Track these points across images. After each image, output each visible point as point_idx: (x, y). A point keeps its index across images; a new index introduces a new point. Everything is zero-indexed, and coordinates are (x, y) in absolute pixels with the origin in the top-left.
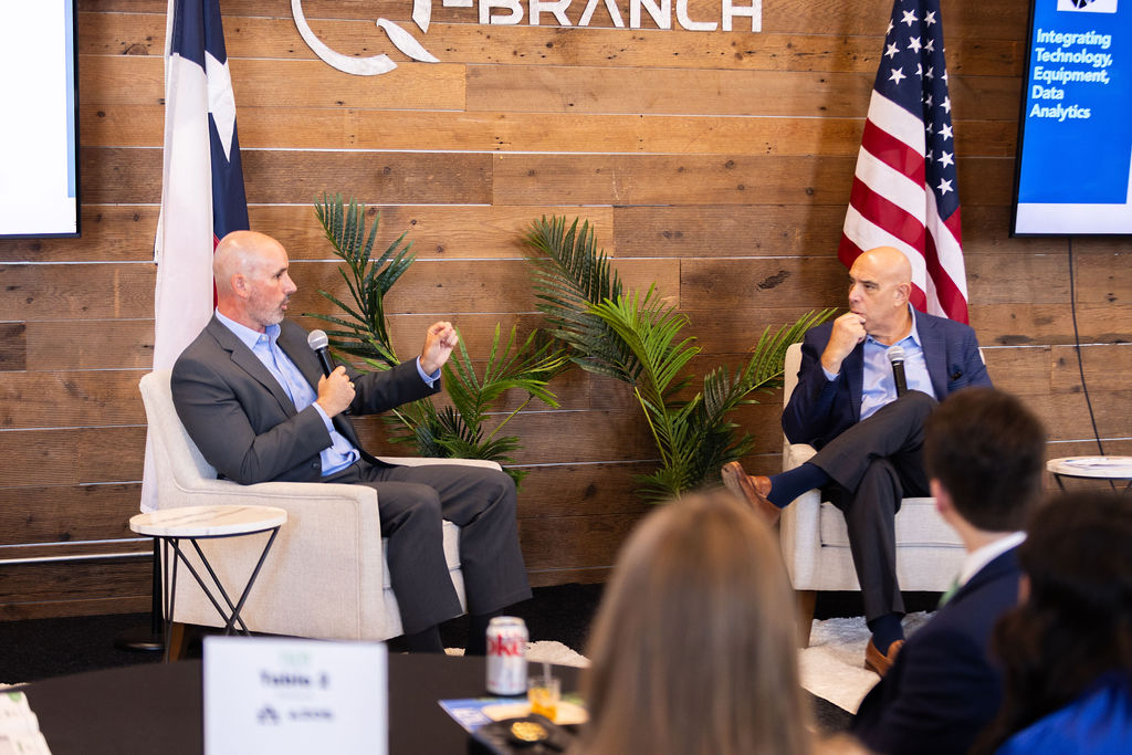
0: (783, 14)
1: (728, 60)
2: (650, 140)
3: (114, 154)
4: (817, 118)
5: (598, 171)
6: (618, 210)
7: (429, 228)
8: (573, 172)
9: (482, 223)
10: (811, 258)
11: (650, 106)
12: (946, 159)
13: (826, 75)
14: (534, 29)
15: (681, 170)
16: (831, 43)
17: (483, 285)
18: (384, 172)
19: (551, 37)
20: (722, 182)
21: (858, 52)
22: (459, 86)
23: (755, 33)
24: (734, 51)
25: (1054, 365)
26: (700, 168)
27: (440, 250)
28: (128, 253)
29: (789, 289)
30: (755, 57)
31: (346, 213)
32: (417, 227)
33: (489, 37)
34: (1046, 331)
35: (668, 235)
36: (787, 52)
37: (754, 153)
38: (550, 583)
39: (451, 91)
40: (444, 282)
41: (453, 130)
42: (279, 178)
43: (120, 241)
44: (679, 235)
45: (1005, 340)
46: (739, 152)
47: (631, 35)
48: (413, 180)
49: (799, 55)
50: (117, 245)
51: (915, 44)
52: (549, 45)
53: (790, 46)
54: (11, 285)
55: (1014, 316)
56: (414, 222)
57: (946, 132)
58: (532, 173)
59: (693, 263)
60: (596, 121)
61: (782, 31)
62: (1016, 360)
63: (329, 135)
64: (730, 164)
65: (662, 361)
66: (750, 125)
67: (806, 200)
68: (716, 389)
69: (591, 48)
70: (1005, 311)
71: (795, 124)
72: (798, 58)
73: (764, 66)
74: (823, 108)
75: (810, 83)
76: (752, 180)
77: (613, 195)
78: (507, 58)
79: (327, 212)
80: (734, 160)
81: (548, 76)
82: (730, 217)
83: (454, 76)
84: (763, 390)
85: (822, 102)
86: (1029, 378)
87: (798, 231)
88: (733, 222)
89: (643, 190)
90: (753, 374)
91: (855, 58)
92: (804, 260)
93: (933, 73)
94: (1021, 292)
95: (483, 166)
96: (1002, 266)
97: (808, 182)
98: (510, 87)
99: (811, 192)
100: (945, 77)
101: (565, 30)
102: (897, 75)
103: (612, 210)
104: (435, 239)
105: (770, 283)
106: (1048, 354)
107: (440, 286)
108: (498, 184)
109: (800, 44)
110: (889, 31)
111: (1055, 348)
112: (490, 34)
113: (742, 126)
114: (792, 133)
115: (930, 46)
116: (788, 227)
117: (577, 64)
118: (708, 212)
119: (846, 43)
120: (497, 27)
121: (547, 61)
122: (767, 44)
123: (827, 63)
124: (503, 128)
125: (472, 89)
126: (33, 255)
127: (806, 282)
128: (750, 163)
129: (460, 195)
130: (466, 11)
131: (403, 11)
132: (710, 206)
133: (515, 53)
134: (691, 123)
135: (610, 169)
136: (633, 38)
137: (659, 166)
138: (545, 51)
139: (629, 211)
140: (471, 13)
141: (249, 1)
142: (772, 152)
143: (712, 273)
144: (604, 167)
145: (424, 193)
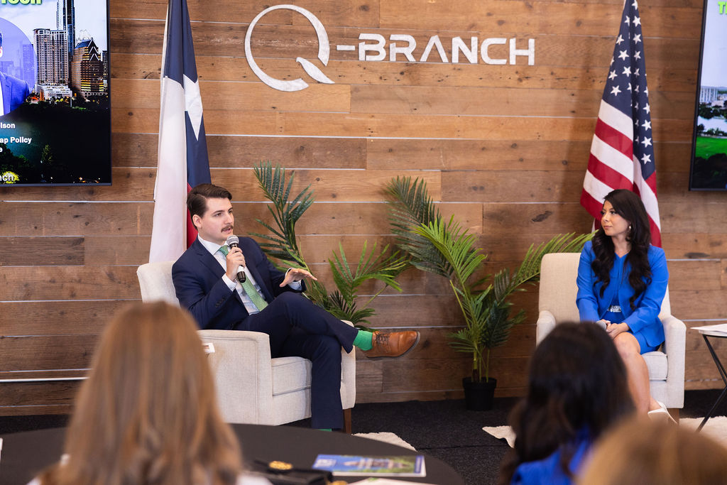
0: (548, 55)
1: (513, 82)
2: (464, 131)
3: (138, 138)
4: (570, 117)
5: (432, 149)
6: (444, 173)
7: (327, 183)
8: (416, 150)
9: (359, 181)
10: (566, 203)
11: (464, 110)
12: (647, 142)
13: (575, 92)
14: (393, 63)
15: (483, 149)
16: (578, 72)
17: (360, 218)
18: (301, 150)
19: (403, 69)
20: (509, 156)
21: (595, 77)
22: (346, 99)
23: (530, 66)
24: (517, 76)
25: (723, 271)
26: (495, 148)
27: (334, 196)
28: (145, 196)
29: (552, 222)
30: (530, 81)
31: (273, 173)
32: (320, 182)
33: (365, 68)
34: (717, 250)
35: (475, 188)
36: (550, 77)
37: (529, 139)
38: (401, 400)
39: (341, 101)
40: (335, 215)
41: (342, 124)
42: (237, 152)
43: (141, 189)
44: (482, 188)
45: (691, 256)
46: (520, 138)
47: (453, 67)
48: (318, 154)
49: (559, 79)
50: (139, 191)
51: (627, 71)
52: (402, 73)
53: (552, 74)
54: (76, 214)
55: (696, 241)
56: (318, 180)
57: (647, 125)
58: (391, 150)
59: (491, 205)
60: (430, 119)
61: (548, 65)
62: (698, 268)
63: (267, 127)
64: (514, 146)
65: (463, 263)
66: (527, 122)
67: (562, 167)
68: (502, 282)
69: (428, 76)
70: (691, 237)
71: (555, 122)
72: (557, 81)
73: (536, 86)
74: (573, 112)
75: (565, 96)
76: (528, 155)
77: (441, 164)
78: (376, 81)
79: (262, 172)
80: (517, 143)
81: (400, 92)
82: (514, 178)
83: (343, 92)
84: (530, 283)
85: (572, 107)
86: (706, 279)
87: (557, 186)
88: (516, 181)
89: (459, 161)
90: (522, 273)
91: (594, 81)
92: (561, 205)
93: (639, 89)
94: (701, 226)
95: (360, 146)
96: (689, 209)
97: (564, 157)
98: (378, 98)
99: (566, 163)
100: (646, 91)
101: (412, 64)
102: (616, 90)
103: (440, 173)
104: (331, 190)
105: (540, 219)
106: (719, 265)
107: (334, 218)
108: (370, 159)
109: (559, 72)
110: (611, 64)
111: (724, 261)
112: (365, 66)
113: (522, 122)
114: (554, 127)
115: (637, 73)
116: (551, 184)
117: (419, 84)
118: (500, 174)
119: (588, 72)
120: (369, 62)
121: (400, 83)
122: (537, 73)
123: (576, 84)
124: (374, 123)
125: (354, 100)
126: (89, 197)
127: (563, 218)
128: (527, 145)
129: (346, 163)
130: (350, 53)
131: (312, 53)
132: (502, 171)
133: (381, 78)
134: (490, 120)
135: (439, 148)
136: (454, 69)
137: (470, 147)
138: (399, 76)
139: (451, 174)
140: (355, 55)
141: (220, 47)
142: (541, 138)
143: (503, 212)
144: (436, 147)
145: (325, 162)
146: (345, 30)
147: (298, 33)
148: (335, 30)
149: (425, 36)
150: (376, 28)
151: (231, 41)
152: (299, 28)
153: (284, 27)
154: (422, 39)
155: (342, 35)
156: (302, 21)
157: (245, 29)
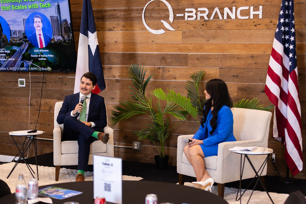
0: (269, 13)
1: (252, 27)
2: (229, 50)
3: (106, 54)
5: (215, 58)
6: (221, 69)
7: (172, 73)
8: (208, 59)
9: (185, 72)
11: (230, 40)
14: (199, 21)
15: (238, 58)
18: (163, 58)
19: (203, 23)
20: (250, 61)
22: (180, 37)
23: (260, 19)
24: (254, 24)
26: (243, 58)
27: (175, 78)
28: (109, 76)
30: (260, 26)
32: (170, 72)
33: (188, 24)
35: (234, 76)
36: (270, 24)
37: (259, 53)
39: (178, 38)
40: (176, 86)
41: (178, 48)
42: (139, 59)
43: (107, 74)
44: (237, 76)
46: (255, 53)
47: (225, 21)
48: (169, 60)
49: (274, 24)
50: (107, 75)
51: (282, 20)
52: (203, 25)
53: (271, 22)
56: (169, 71)
57: (291, 47)
58: (198, 59)
59: (241, 84)
60: (215, 45)
61: (269, 18)
63: (150, 49)
64: (252, 57)
66: (259, 45)
69: (214, 25)
72: (273, 25)
73: (264, 28)
76: (259, 61)
77: (219, 65)
78: (192, 28)
80: (254, 56)
81: (202, 33)
82: (252, 72)
83: (179, 34)
88: (253, 73)
89: (228, 63)
95: (186, 57)
98: (193, 36)
101: (207, 21)
103: (219, 69)
104: (174, 75)
108: (189, 62)
109: (274, 21)
112: (188, 22)
113: (256, 46)
117: (210, 30)
118: (246, 70)
120: (189, 21)
121: (202, 29)
122: (264, 22)
124: (190, 47)
125: (183, 37)
128: (259, 56)
129: (180, 64)
130: (182, 17)
131: (167, 18)
132: (246, 68)
133: (194, 27)
134: (241, 45)
135: (218, 58)
136: (225, 22)
137: (232, 57)
138: (202, 26)
139: (224, 69)
140: (183, 18)
141: (134, 18)
142: (265, 53)
143: (246, 87)
144: (217, 57)
145: (171, 63)
146: (180, 7)
147: (162, 10)
148: (176, 7)
149: (213, 8)
150: (192, 6)
151: (138, 15)
152: (162, 8)
153: (157, 8)
154: (211, 9)
155: (179, 10)
156: (163, 5)
157: (142, 9)
